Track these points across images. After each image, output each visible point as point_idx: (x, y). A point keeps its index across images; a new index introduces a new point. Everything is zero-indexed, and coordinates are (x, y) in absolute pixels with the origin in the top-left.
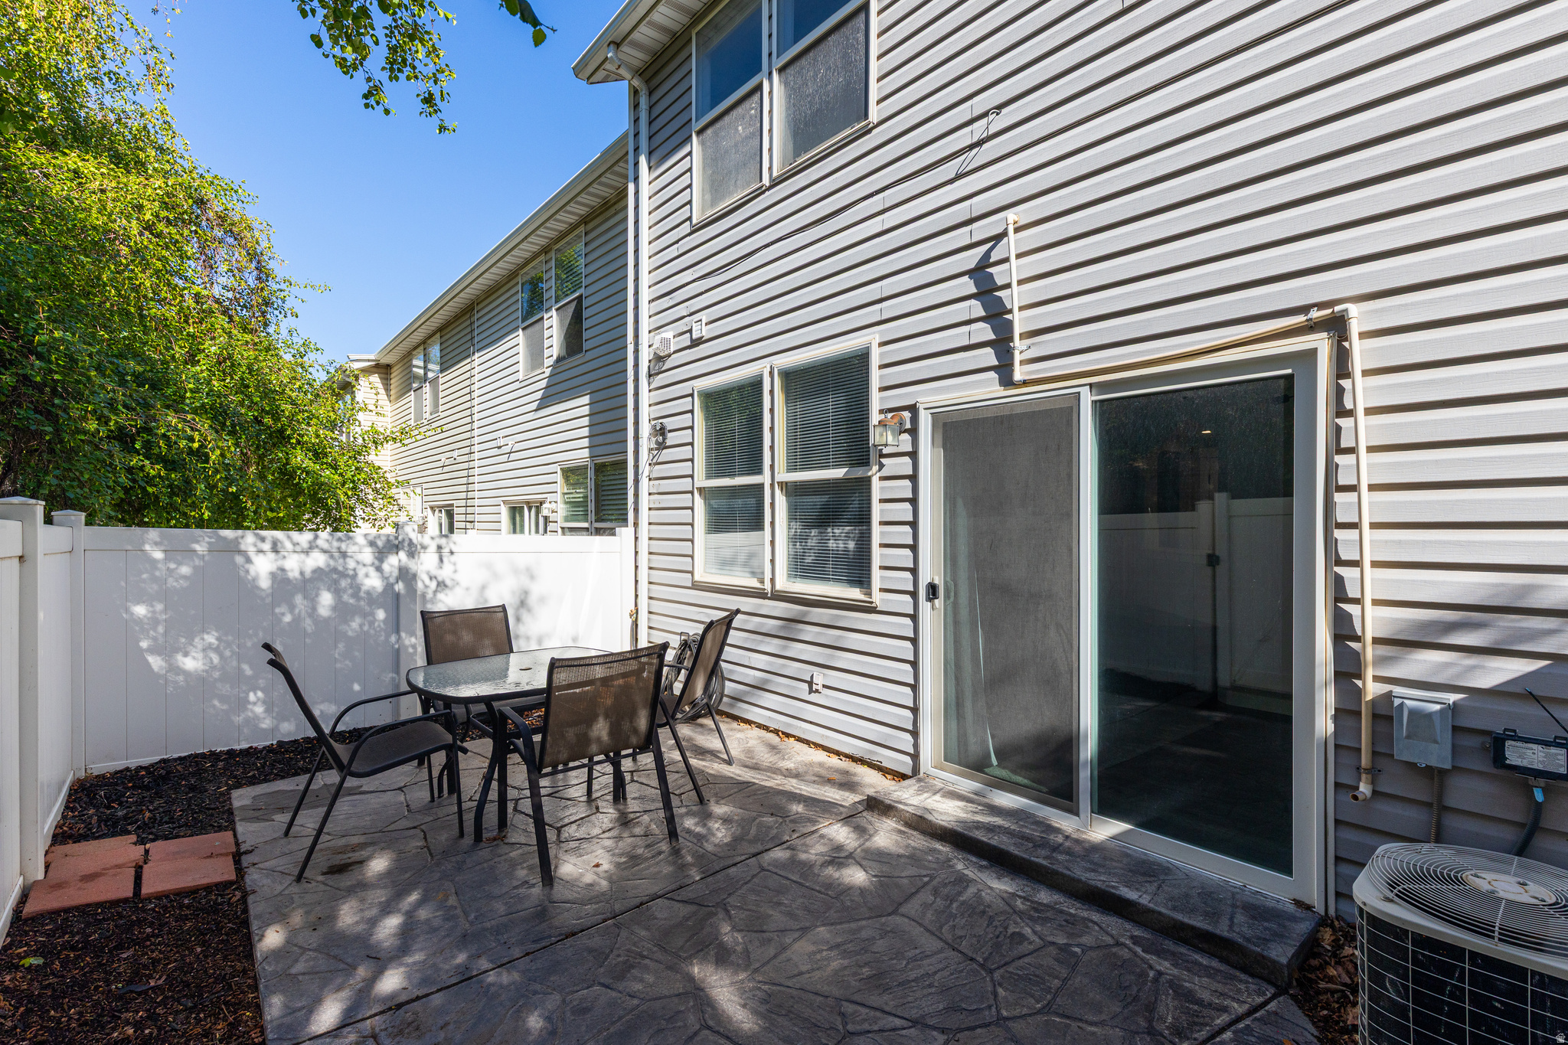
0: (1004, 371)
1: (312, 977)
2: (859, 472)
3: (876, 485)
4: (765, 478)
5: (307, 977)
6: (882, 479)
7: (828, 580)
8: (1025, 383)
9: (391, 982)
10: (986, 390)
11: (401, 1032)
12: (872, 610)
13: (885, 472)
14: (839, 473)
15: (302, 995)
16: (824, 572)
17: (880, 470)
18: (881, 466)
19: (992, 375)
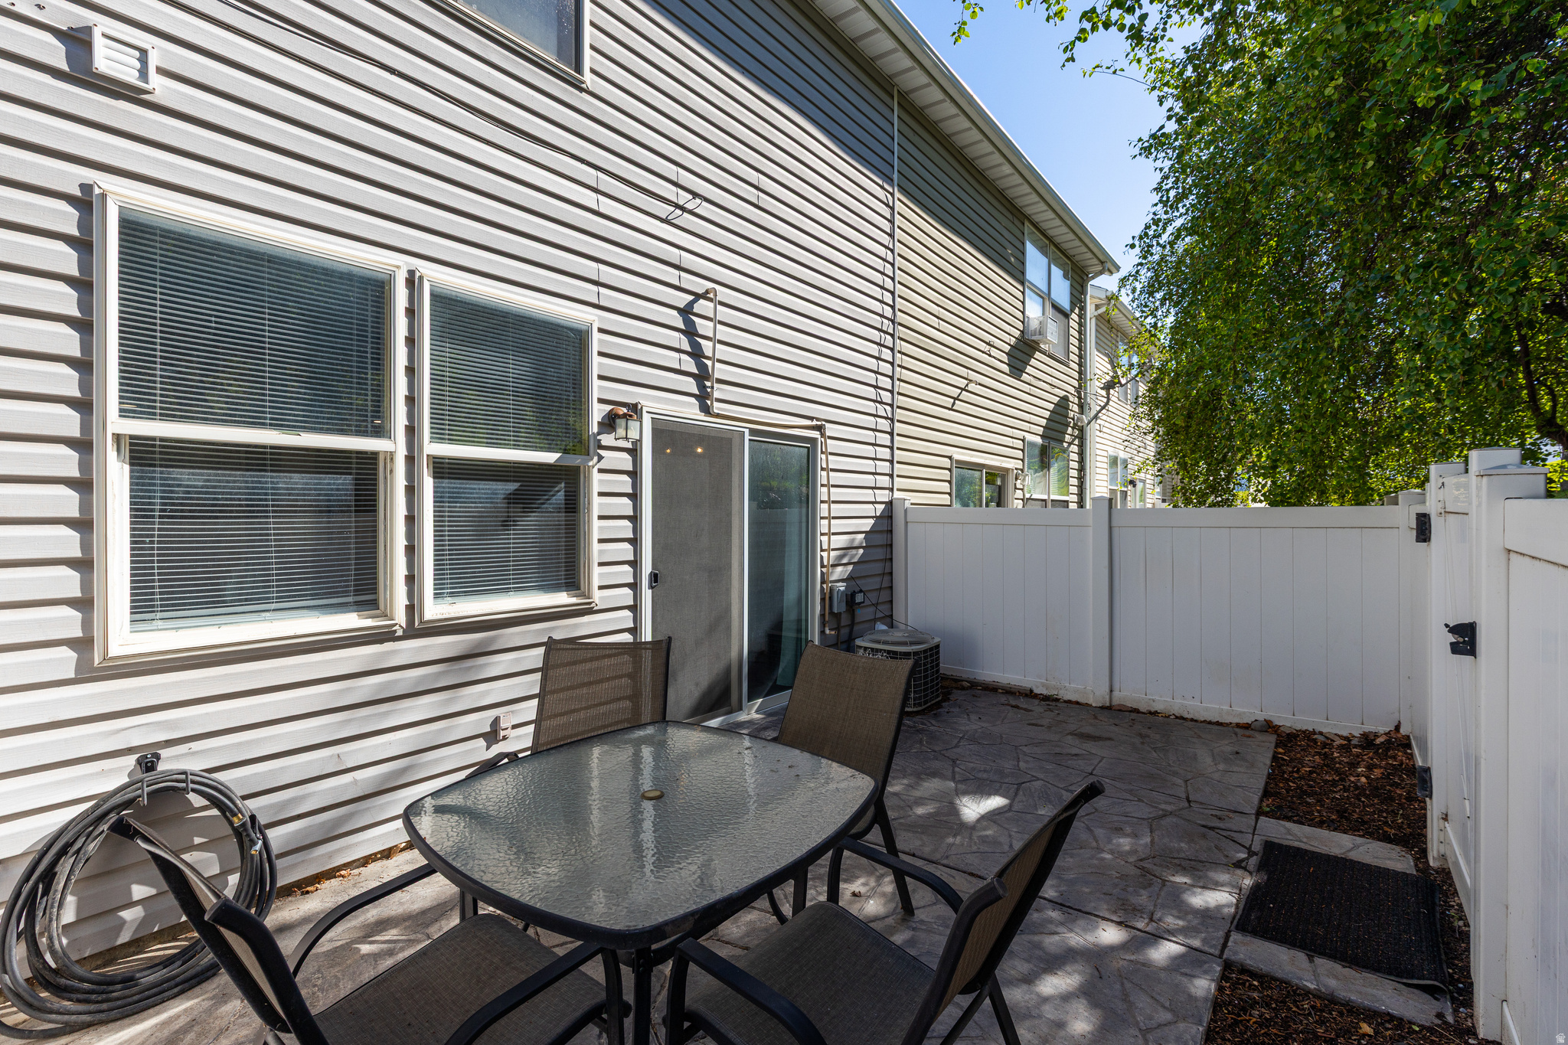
0: (703, 398)
1: (1158, 997)
2: (574, 460)
3: (596, 477)
4: (395, 445)
5: (1162, 1000)
6: (601, 471)
7: (508, 590)
8: (718, 416)
9: (1110, 935)
10: (688, 410)
11: (1134, 909)
12: (591, 611)
13: (603, 465)
14: (551, 457)
15: (1177, 986)
16: (506, 582)
17: (599, 461)
18: (601, 458)
19: (693, 400)
